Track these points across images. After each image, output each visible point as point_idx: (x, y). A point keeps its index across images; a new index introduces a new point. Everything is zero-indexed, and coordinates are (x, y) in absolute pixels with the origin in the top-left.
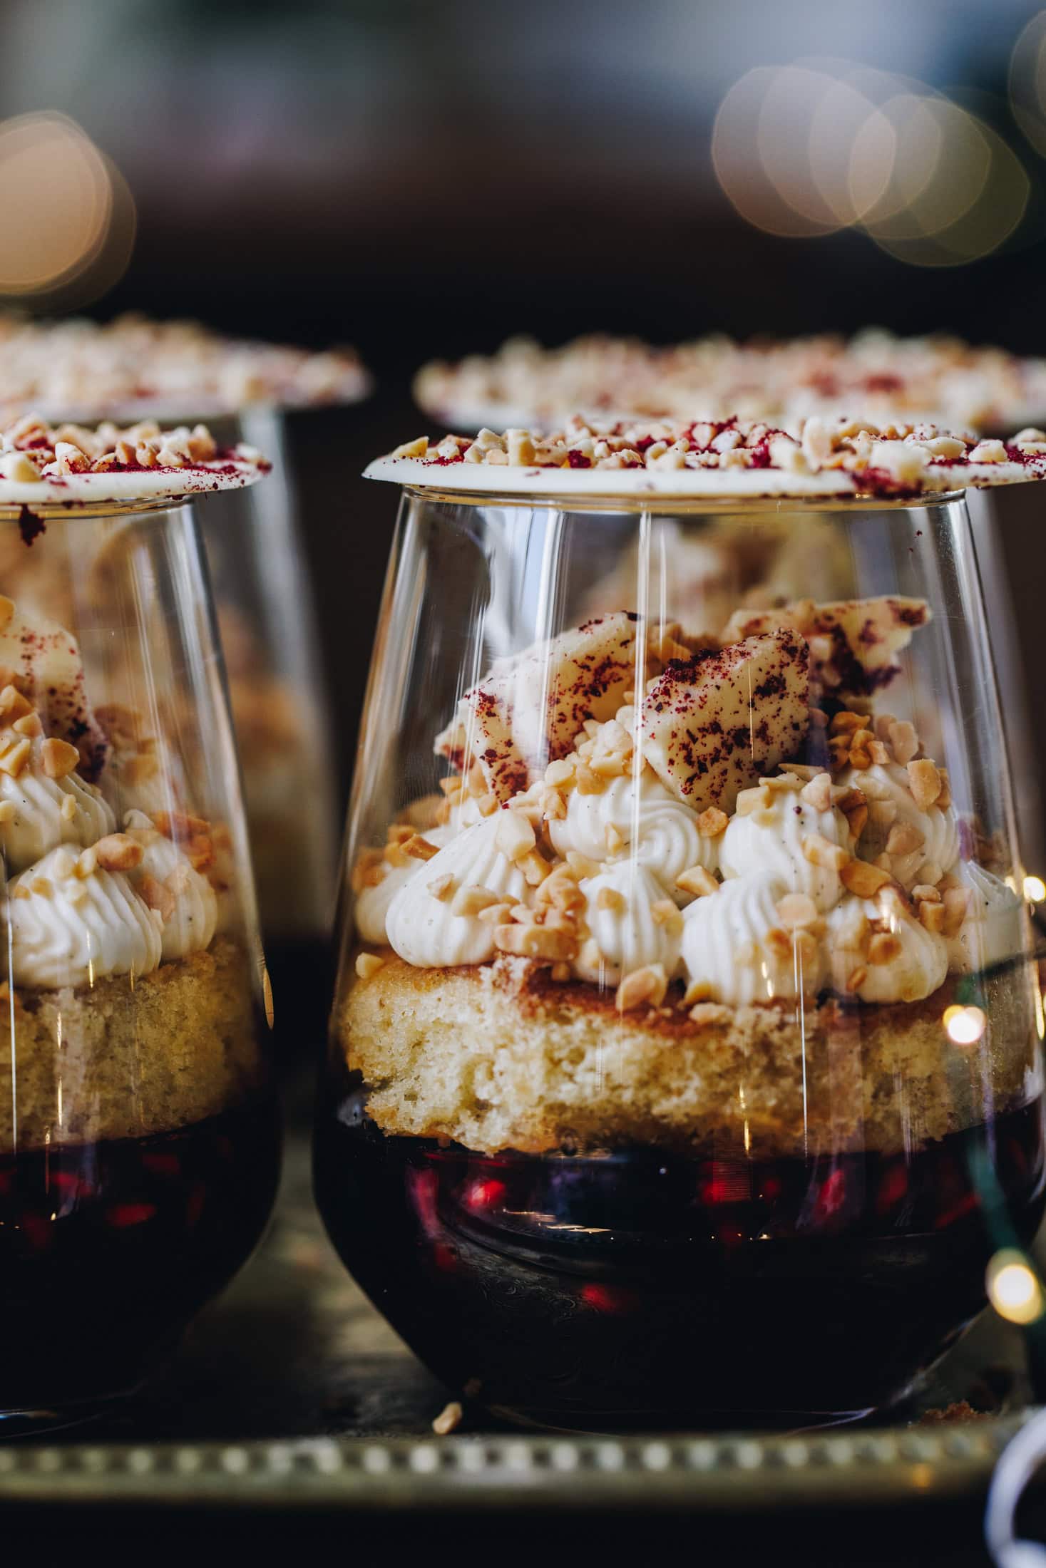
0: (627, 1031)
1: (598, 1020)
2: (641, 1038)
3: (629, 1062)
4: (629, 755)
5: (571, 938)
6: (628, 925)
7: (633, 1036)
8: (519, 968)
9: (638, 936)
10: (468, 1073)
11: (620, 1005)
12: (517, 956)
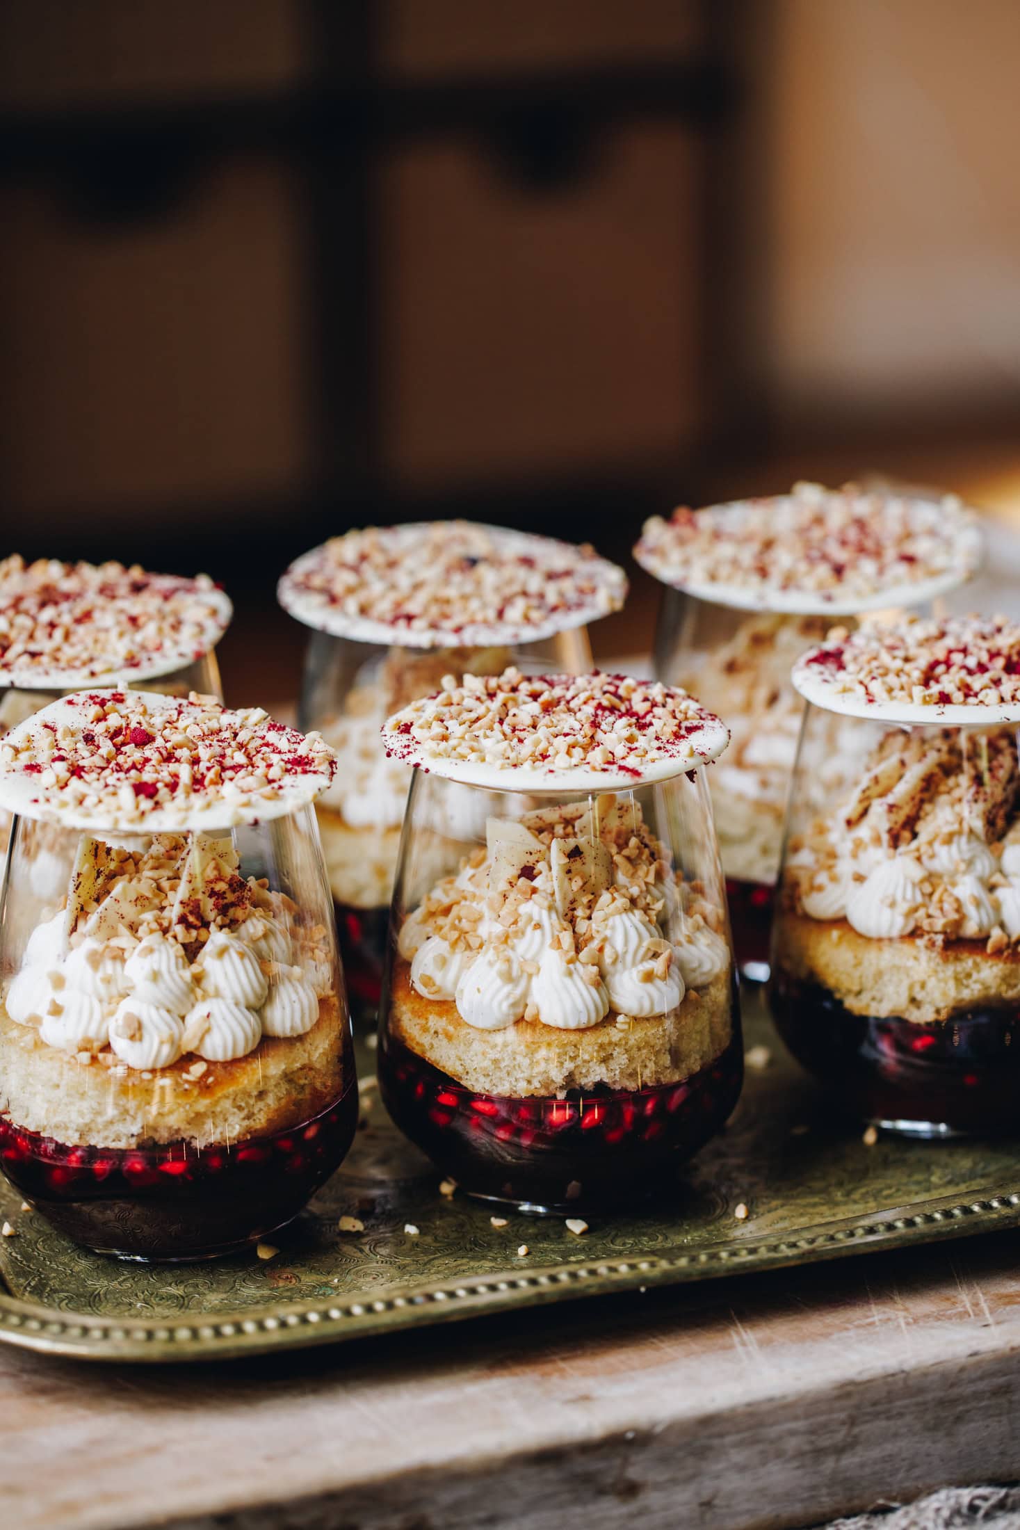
0: (994, 962)
1: (979, 959)
2: (1001, 965)
3: (996, 977)
4: (961, 823)
5: (958, 924)
6: (983, 912)
7: (997, 965)
8: (939, 939)
9: (988, 915)
10: (911, 987)
11: (989, 949)
12: (936, 933)
